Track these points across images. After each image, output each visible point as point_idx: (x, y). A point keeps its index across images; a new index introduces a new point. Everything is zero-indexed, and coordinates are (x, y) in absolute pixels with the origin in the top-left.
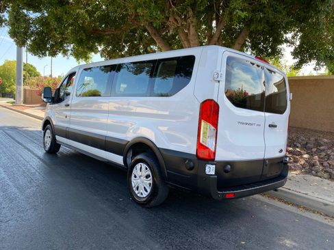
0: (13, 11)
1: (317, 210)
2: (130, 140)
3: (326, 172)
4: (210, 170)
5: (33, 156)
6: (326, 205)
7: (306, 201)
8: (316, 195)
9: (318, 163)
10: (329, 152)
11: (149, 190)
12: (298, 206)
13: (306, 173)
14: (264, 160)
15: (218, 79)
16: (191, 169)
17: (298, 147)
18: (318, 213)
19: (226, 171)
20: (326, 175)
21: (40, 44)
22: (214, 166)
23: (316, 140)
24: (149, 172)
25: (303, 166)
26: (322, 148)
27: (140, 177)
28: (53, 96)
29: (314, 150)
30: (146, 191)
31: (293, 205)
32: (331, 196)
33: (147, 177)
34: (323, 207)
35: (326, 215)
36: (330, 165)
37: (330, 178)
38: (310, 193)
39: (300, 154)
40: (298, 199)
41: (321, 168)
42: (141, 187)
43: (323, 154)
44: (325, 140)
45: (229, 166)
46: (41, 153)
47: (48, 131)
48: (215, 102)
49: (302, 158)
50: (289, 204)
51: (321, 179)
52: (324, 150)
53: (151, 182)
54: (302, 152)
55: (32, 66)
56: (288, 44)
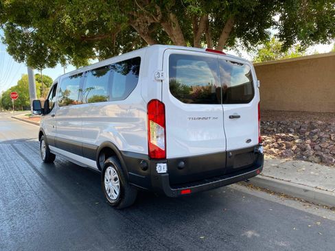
0: (8, 28)
1: (298, 197)
2: (99, 145)
3: (317, 155)
4: (162, 168)
5: (30, 167)
6: (306, 191)
7: (287, 189)
8: (299, 181)
9: (309, 147)
10: (322, 134)
11: (118, 193)
12: (279, 194)
13: (297, 158)
14: (226, 153)
15: (161, 78)
16: (145, 169)
17: (291, 132)
18: (298, 199)
19: (180, 168)
20: (317, 159)
21: (36, 58)
22: (165, 164)
23: (311, 123)
24: (116, 176)
25: (295, 152)
26: (315, 131)
27: (110, 180)
28: (43, 107)
29: (307, 133)
30: (116, 193)
31: (275, 193)
32: (314, 181)
33: (115, 179)
34: (303, 193)
35: (307, 202)
36: (322, 148)
37: (321, 161)
38: (293, 180)
39: (293, 139)
40: (280, 187)
41: (312, 152)
42: (112, 190)
43: (316, 136)
44: (320, 122)
45: (183, 163)
46: (39, 163)
47: (43, 142)
48: (159, 101)
49: (295, 143)
50: (271, 193)
51: (311, 164)
52: (316, 133)
53: (118, 184)
54: (296, 137)
55: (47, 77)
56: (275, 26)
